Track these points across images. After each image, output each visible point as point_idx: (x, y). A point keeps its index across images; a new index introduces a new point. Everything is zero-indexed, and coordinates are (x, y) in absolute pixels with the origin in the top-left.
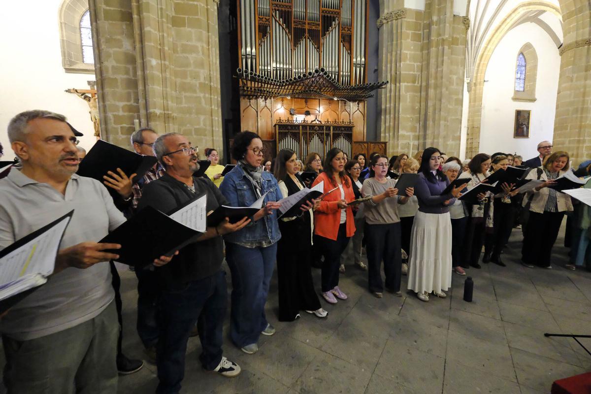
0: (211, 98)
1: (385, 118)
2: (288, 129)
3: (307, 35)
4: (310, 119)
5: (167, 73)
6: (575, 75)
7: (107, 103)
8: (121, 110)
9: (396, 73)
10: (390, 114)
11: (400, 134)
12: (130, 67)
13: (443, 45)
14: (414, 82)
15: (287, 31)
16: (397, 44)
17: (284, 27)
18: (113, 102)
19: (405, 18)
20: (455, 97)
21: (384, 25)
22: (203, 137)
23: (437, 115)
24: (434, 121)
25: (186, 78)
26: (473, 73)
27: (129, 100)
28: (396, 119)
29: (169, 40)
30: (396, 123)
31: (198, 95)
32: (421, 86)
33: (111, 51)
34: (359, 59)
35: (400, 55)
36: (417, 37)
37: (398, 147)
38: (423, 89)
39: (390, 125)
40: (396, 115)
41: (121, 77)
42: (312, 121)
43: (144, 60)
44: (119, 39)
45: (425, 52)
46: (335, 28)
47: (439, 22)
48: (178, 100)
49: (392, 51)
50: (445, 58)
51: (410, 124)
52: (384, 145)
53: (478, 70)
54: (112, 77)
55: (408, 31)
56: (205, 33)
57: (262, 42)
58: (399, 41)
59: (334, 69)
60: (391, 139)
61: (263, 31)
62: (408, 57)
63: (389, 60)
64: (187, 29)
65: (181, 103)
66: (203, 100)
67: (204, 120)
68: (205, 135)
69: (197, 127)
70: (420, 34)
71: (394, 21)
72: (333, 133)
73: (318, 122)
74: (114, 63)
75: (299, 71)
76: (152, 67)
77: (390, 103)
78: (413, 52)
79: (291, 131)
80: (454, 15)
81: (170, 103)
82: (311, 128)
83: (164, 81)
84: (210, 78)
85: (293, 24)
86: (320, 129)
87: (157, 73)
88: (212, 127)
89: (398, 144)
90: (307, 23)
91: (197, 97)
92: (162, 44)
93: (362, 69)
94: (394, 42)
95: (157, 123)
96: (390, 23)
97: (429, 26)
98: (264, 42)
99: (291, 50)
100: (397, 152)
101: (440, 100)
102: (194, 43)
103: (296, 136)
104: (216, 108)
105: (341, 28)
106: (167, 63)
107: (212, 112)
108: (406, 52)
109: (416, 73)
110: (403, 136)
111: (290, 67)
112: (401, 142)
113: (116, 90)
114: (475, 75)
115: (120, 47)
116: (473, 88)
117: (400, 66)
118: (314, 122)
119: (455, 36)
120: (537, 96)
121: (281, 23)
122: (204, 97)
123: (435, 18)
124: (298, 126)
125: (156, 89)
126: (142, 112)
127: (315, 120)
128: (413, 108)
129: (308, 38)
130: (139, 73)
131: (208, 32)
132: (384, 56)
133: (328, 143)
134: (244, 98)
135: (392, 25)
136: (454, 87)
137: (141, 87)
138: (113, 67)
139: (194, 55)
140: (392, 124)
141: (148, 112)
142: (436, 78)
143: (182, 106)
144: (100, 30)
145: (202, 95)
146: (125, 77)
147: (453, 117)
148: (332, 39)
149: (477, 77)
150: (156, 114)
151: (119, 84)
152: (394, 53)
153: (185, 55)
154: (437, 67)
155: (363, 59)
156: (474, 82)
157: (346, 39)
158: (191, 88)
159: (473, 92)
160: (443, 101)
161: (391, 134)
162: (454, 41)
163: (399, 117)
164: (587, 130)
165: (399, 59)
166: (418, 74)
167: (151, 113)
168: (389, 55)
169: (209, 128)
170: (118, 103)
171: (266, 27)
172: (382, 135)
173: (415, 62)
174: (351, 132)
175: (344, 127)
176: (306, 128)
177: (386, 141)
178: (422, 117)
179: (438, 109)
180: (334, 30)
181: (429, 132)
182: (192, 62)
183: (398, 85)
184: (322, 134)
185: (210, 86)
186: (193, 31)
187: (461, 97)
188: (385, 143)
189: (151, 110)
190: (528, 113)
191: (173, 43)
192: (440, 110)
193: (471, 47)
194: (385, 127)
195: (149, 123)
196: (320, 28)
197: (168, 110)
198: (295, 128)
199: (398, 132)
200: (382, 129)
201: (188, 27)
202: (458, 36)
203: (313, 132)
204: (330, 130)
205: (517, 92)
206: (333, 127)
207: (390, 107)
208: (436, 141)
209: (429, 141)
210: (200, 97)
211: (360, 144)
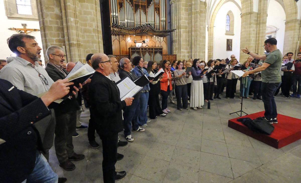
0: (98, 36)
1: (175, 44)
2: (135, 50)
3: (140, 7)
4: (144, 45)
5: (78, 25)
6: (246, 26)
7: (47, 38)
8: (55, 42)
9: (179, 25)
10: (177, 42)
11: (181, 51)
12: (59, 21)
13: (197, 14)
14: (186, 29)
15: (132, 5)
16: (179, 12)
17: (130, 3)
18: (51, 38)
19: (181, 1)
20: (202, 35)
21: (173, 4)
23: (196, 43)
24: (195, 45)
25: (86, 26)
26: (209, 23)
27: (59, 37)
28: (180, 44)
29: (78, 9)
30: (180, 46)
32: (189, 30)
33: (49, 13)
34: (163, 19)
35: (180, 17)
36: (186, 10)
37: (181, 56)
38: (190, 31)
39: (177, 47)
40: (180, 43)
41: (54, 26)
42: (145, 46)
43: (67, 18)
44: (52, 8)
45: (190, 16)
46: (152, 4)
47: (195, 4)
48: (83, 37)
49: (177, 15)
50: (198, 19)
51: (185, 46)
52: (175, 56)
53: (211, 21)
54: (49, 26)
55: (183, 7)
56: (94, 5)
57: (120, 10)
58: (179, 11)
59: (152, 23)
60: (178, 53)
61: (121, 5)
62: (183, 18)
63: (175, 19)
64: (86, 4)
67: (96, 46)
69: (93, 49)
70: (188, 8)
71: (177, 3)
72: (155, 52)
73: (148, 47)
74: (51, 19)
75: (138, 23)
76: (71, 22)
77: (177, 38)
78: (185, 16)
80: (201, 1)
81: (80, 38)
82: (145, 49)
83: (77, 28)
84: (98, 26)
85: (134, 2)
86: (149, 49)
87: (73, 24)
88: (99, 49)
90: (140, 2)
92: (75, 11)
93: (165, 23)
94: (177, 12)
95: (75, 48)
96: (175, 3)
97: (191, 5)
98: (121, 10)
99: (134, 14)
100: (181, 59)
101: (197, 37)
102: (90, 10)
103: (138, 53)
104: (101, 40)
105: (155, 5)
106: (78, 20)
107: (99, 42)
108: (182, 16)
109: (186, 25)
110: (183, 52)
111: (134, 21)
112: (182, 54)
113: (52, 32)
114: (210, 24)
115: (53, 11)
116: (210, 29)
117: (180, 22)
118: (146, 47)
119: (201, 10)
120: (234, 33)
121: (129, 2)
123: (193, 2)
124: (139, 48)
125: (73, 32)
126: (67, 43)
127: (146, 46)
128: (186, 40)
129: (141, 9)
130: (65, 24)
131: (96, 5)
132: (173, 17)
133: (153, 55)
134: (113, 35)
135: (176, 4)
136: (202, 31)
137: (65, 31)
138: (50, 21)
139: (90, 16)
140: (178, 47)
141: (70, 42)
142: (195, 28)
143: (85, 39)
144: (43, 3)
145: (94, 34)
146: (56, 25)
147: (202, 44)
148: (151, 9)
149: (211, 24)
150: (74, 44)
151: (53, 29)
152: (177, 16)
153: (86, 16)
154: (195, 23)
155: (165, 19)
156: (210, 27)
157: (157, 10)
158: (89, 31)
159: (209, 31)
160: (198, 37)
161: (178, 51)
162: (201, 12)
163: (181, 44)
164: (251, 48)
165: (179, 19)
166: (188, 25)
167: (71, 43)
168: (175, 17)
169: (98, 49)
170: (53, 38)
171: (122, 3)
172: (174, 51)
173: (186, 20)
174: (162, 51)
175: (159, 49)
176: (143, 49)
177: (176, 54)
178: (190, 44)
179: (196, 40)
180: (152, 5)
181: (193, 50)
182: (89, 19)
183: (180, 30)
184: (150, 52)
185: (98, 30)
186: (89, 4)
187: (204, 35)
188: (176, 55)
189: (72, 42)
190: (232, 40)
191: (80, 10)
192: (197, 40)
193: (208, 11)
194: (175, 48)
195: (71, 48)
196: (146, 4)
197: (79, 42)
199: (181, 50)
200: (174, 49)
201: (87, 3)
202: (202, 10)
203: (146, 51)
204: (153, 50)
205: (227, 31)
206: (154, 48)
207: (177, 39)
208: (196, 54)
209: (193, 54)
210: (93, 35)
211: (166, 56)
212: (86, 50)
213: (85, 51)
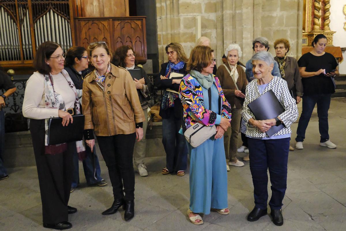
11: (180, 1)
52: (139, 23)
100: (179, 34)
110: (187, 6)
161: (169, 3)
208: (238, 12)
211: (95, 22)
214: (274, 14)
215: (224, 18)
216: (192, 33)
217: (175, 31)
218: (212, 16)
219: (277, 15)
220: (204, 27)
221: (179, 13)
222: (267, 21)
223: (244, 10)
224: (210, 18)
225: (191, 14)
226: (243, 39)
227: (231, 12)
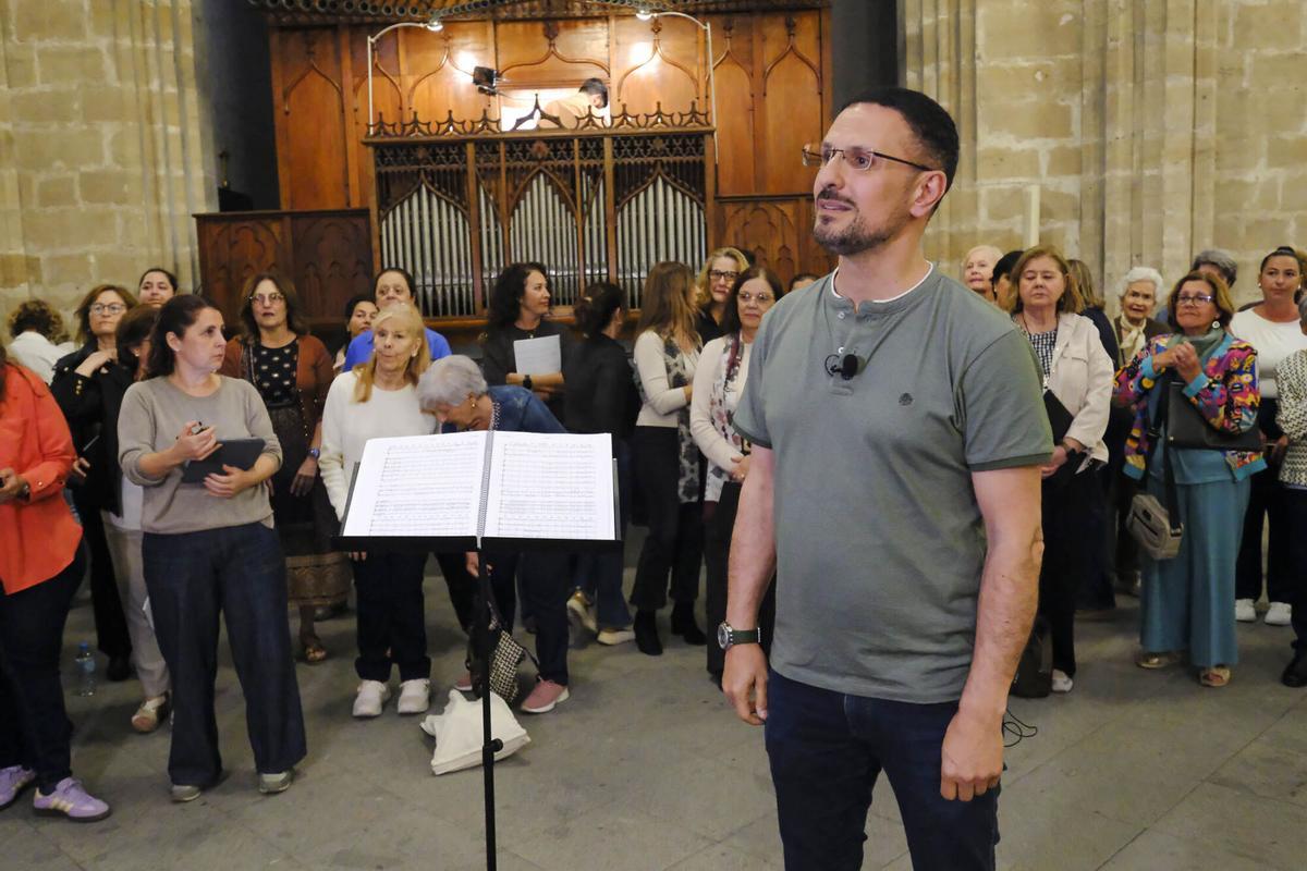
2: (417, 162)
10: (937, 59)
11: (981, 147)
22: (113, 206)
23: (1151, 50)
30: (965, 97)
31: (89, 45)
37: (976, 208)
42: (520, 121)
48: (15, 68)
65: (28, 79)
66: (109, 64)
67: (118, 140)
68: (122, 200)
69: (91, 168)
72: (616, 167)
79: (429, 167)
82: (517, 150)
86: (555, 150)
89: (975, 196)
91: (83, 53)
103: (452, 187)
107: (149, 106)
110: (1000, 158)
112: (990, 186)
118: (529, 125)
122: (115, 50)
124: (459, 145)
127: (531, 116)
133: (598, 208)
134: (284, 42)
143: (32, 90)
145: (103, 43)
147: (1271, 51)
158: (62, 20)
163: (975, 70)
169: (135, 170)
174: (698, 158)
175: (663, 136)
176: (495, 151)
178: (1090, 64)
181: (1118, 132)
184: (568, 171)
198: (447, 155)
199: (975, 138)
203: (525, 164)
204: (600, 150)
206: (614, 138)
207: (936, 27)
208: (1148, 173)
209: (1118, 175)
210: (96, 51)
211: (761, 205)
212: (39, 178)
213: (35, 189)
214: (1250, 177)
215: (1108, 189)
216: (1011, 231)
217: (963, 227)
218: (1070, 185)
219: (1257, 178)
220: (1046, 213)
221: (975, 179)
222: (1230, 196)
223: (1169, 169)
224: (1064, 190)
225: (1011, 180)
226: (1163, 246)
227: (1128, 173)
